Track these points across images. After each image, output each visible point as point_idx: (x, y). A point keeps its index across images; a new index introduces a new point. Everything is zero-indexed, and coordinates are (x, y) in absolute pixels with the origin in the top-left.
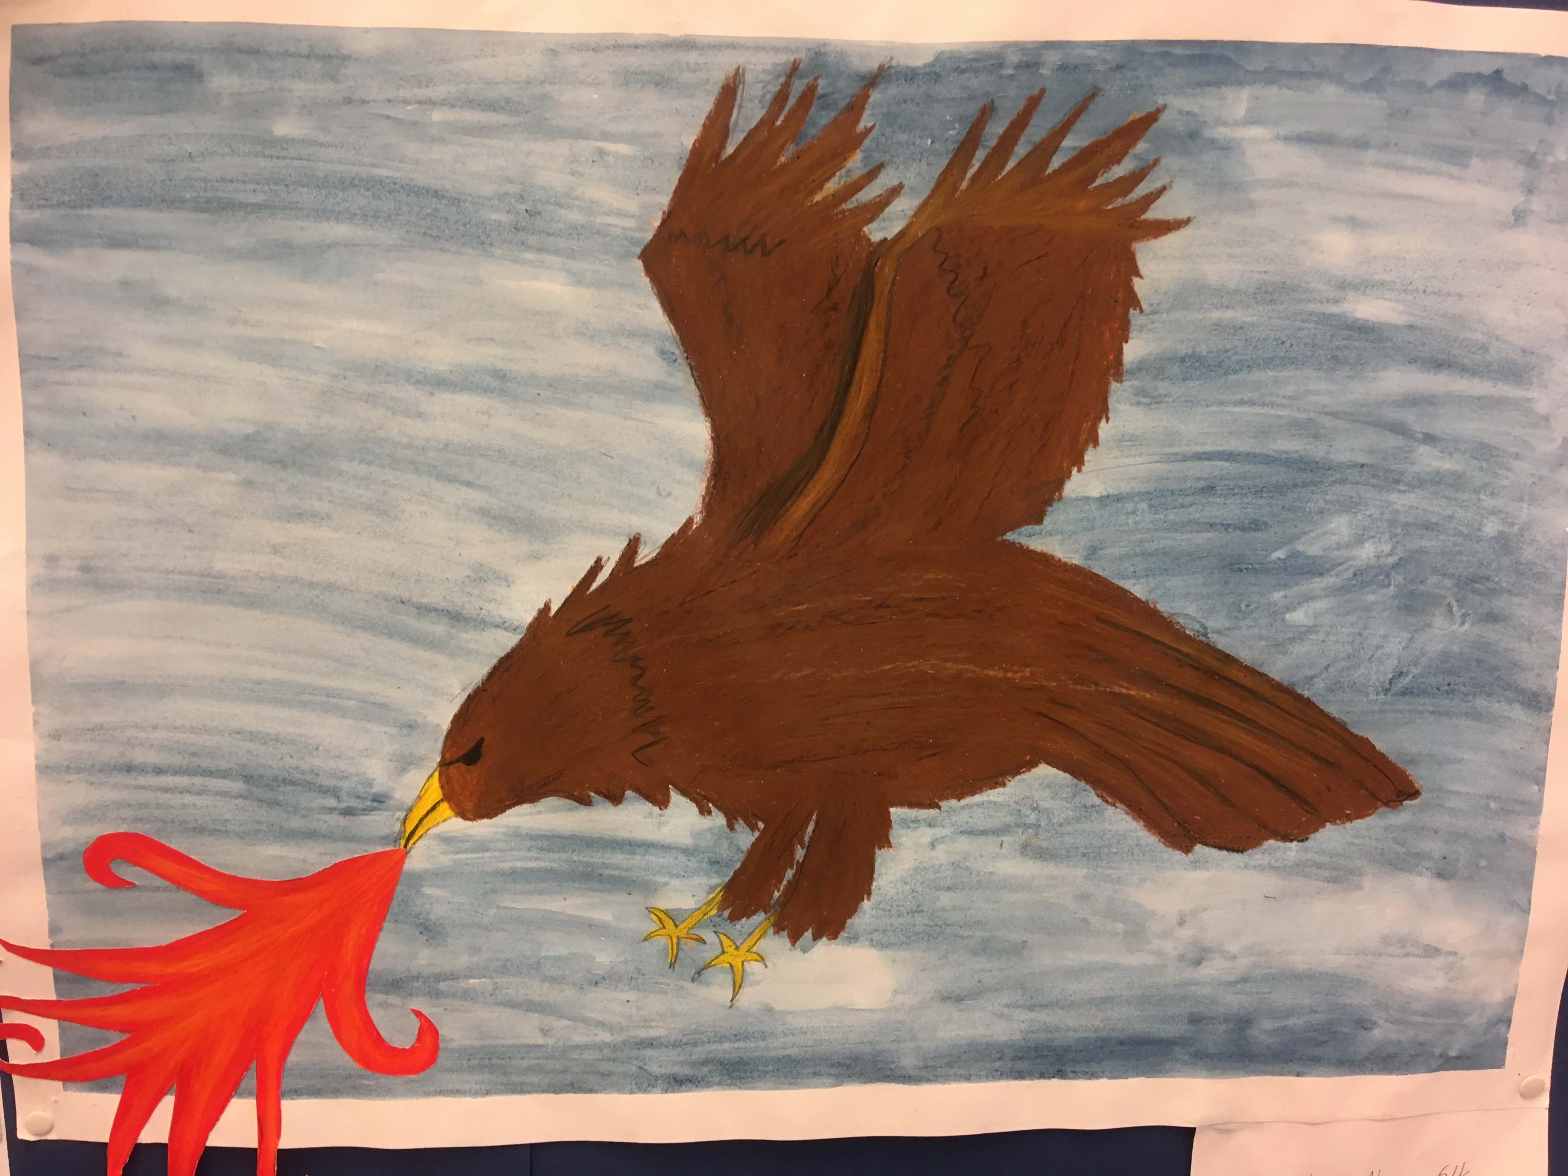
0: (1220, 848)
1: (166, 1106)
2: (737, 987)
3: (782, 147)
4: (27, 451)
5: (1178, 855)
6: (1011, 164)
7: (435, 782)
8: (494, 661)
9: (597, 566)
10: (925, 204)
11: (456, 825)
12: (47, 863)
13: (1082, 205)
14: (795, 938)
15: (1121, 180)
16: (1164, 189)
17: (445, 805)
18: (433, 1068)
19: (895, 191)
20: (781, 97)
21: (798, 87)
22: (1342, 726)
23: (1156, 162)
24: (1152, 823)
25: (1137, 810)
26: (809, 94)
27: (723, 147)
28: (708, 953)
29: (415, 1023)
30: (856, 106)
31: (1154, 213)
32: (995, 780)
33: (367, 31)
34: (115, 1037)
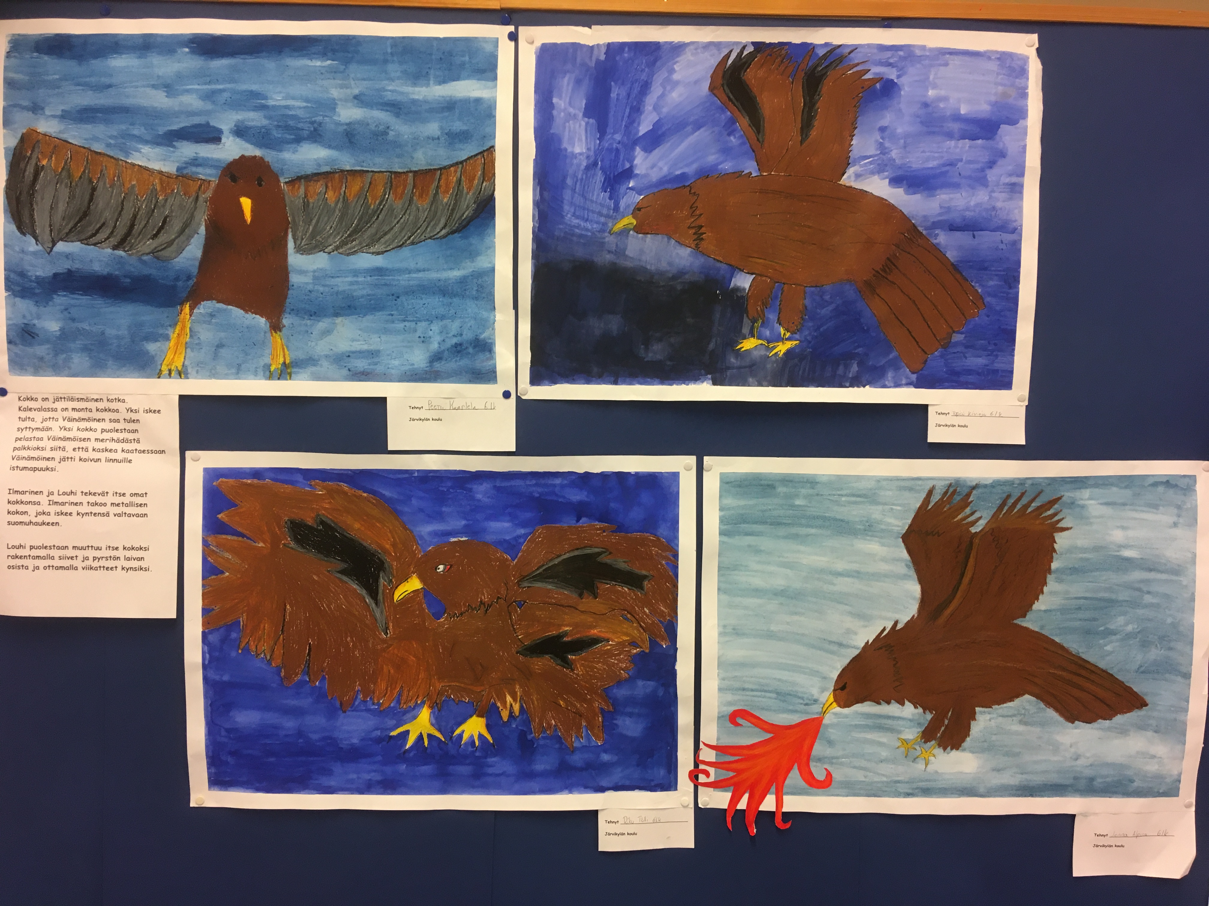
0: (1083, 722)
1: (746, 797)
2: (926, 765)
3: (945, 506)
4: (718, 594)
5: (1070, 724)
6: (1016, 510)
7: (832, 696)
8: (851, 658)
9: (884, 629)
10: (988, 522)
11: (838, 709)
12: (719, 718)
13: (1038, 522)
14: (945, 749)
15: (1049, 515)
16: (1063, 518)
17: (834, 703)
18: (831, 787)
19: (980, 518)
20: (946, 493)
21: (951, 490)
22: (1123, 683)
23: (1061, 511)
24: (1062, 714)
25: (1057, 710)
26: (954, 492)
27: (928, 506)
28: (918, 753)
29: (825, 773)
30: (969, 495)
31: (1060, 525)
32: (1011, 699)
33: (824, 475)
34: (731, 774)
